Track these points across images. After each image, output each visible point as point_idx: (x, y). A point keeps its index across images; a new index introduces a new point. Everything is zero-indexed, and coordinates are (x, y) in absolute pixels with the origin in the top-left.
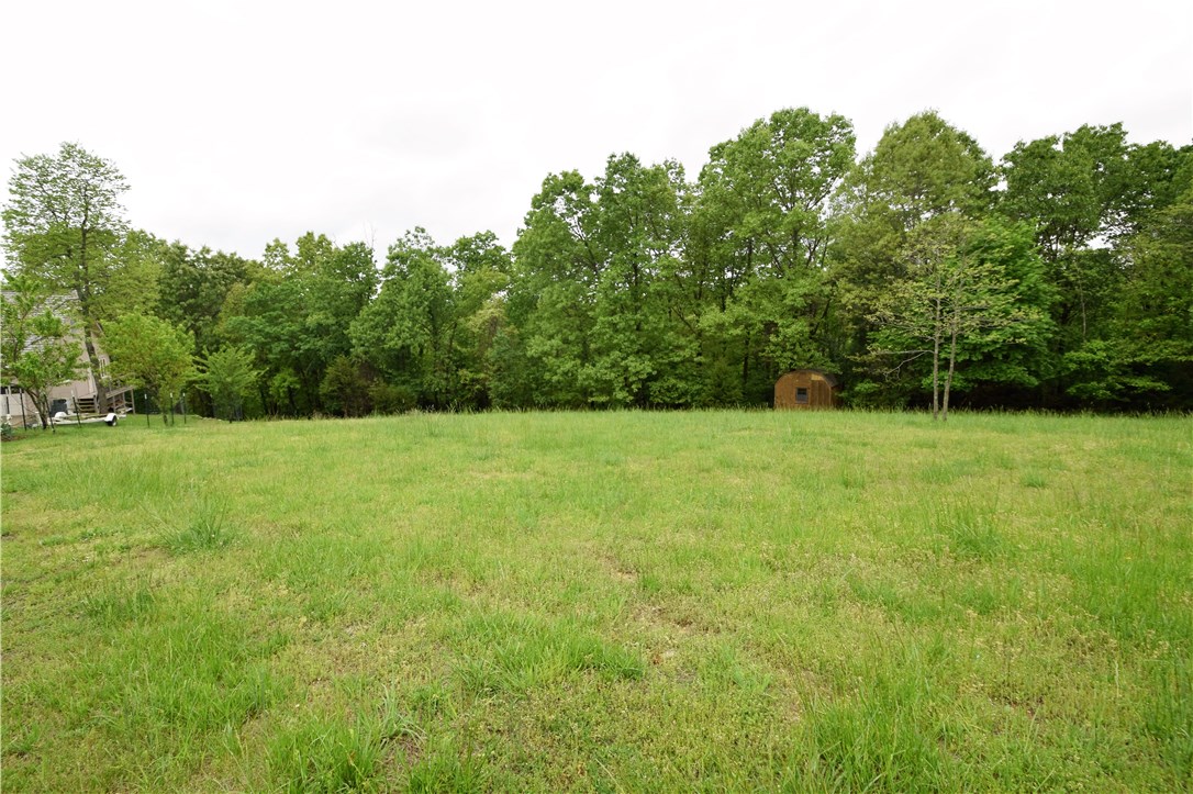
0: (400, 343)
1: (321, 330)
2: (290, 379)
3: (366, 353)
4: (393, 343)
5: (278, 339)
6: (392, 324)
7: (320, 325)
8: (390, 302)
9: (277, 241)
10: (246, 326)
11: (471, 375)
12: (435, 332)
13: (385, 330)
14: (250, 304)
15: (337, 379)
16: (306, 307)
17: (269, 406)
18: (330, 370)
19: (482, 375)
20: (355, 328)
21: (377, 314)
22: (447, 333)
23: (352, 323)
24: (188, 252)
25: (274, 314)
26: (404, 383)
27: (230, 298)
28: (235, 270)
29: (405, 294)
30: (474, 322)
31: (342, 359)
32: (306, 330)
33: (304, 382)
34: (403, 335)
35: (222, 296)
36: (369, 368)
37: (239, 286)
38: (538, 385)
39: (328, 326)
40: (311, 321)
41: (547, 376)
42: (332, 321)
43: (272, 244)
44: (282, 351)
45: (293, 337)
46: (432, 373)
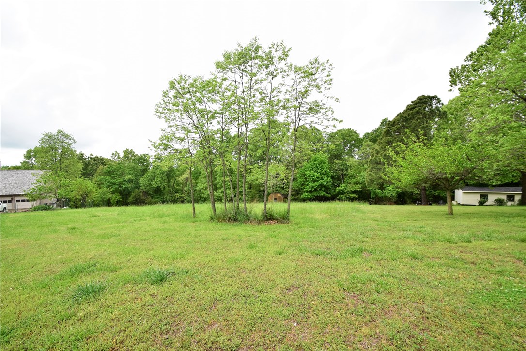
0: (157, 185)
1: (130, 181)
2: (118, 197)
3: (145, 188)
4: (154, 185)
5: (115, 184)
6: (154, 179)
7: (129, 179)
8: (154, 173)
9: (116, 152)
10: (104, 180)
11: (179, 195)
12: (169, 182)
13: (152, 181)
14: (105, 173)
15: (135, 197)
16: (125, 173)
18: (132, 194)
19: (183, 195)
20: (142, 181)
21: (149, 176)
22: (173, 181)
23: (141, 179)
24: (84, 156)
25: (114, 176)
26: (157, 198)
27: (98, 170)
28: (101, 161)
29: (159, 170)
30: (181, 179)
31: (136, 190)
32: (125, 181)
33: (122, 198)
34: (158, 183)
35: (96, 170)
36: (146, 193)
37: (101, 167)
38: (200, 198)
39: (133, 180)
40: (127, 177)
41: (203, 196)
42: (134, 178)
43: (114, 153)
44: (116, 188)
45: (120, 184)
46: (167, 195)
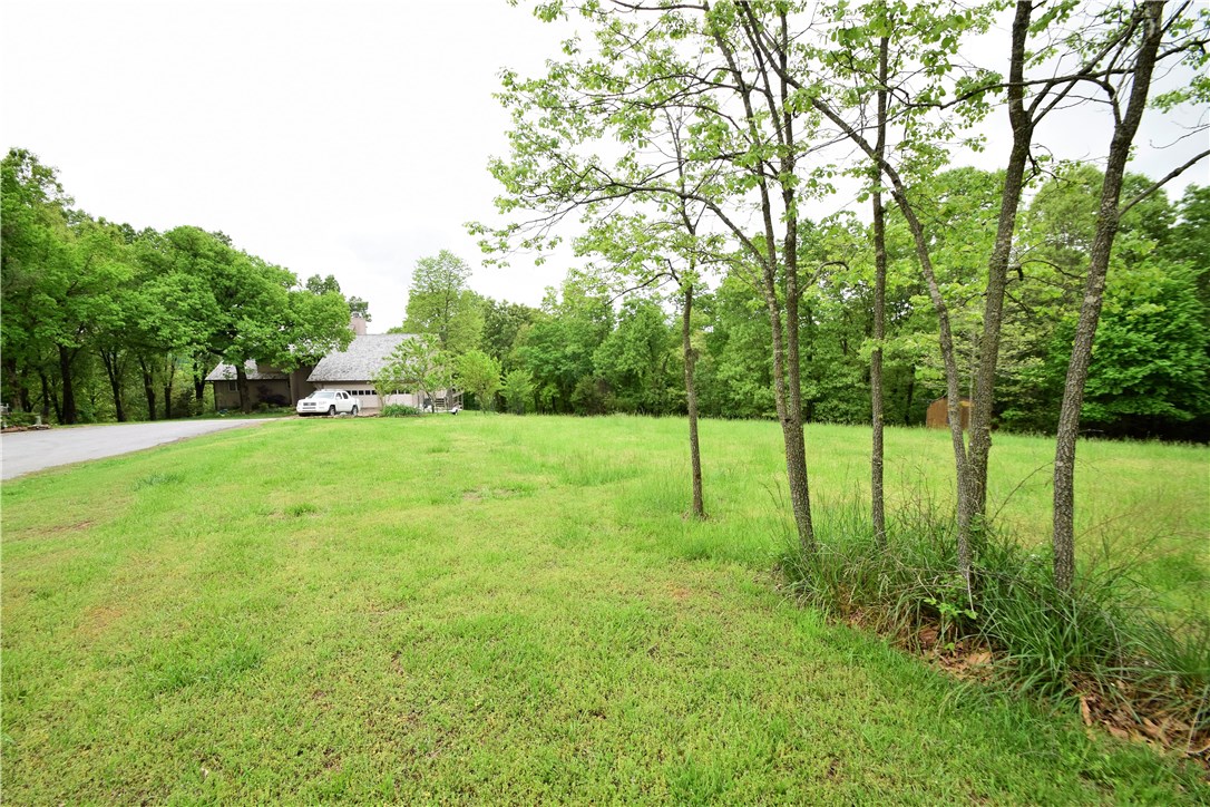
0: (627, 367)
1: (575, 357)
2: (554, 391)
3: (603, 374)
4: (622, 367)
5: (547, 362)
6: (622, 353)
7: (574, 353)
8: (622, 338)
9: (550, 294)
10: (528, 354)
11: (676, 392)
12: (654, 359)
13: (617, 357)
14: (531, 339)
15: (583, 391)
16: (567, 340)
17: (541, 408)
18: (578, 385)
19: (684, 393)
20: (598, 356)
21: (612, 346)
22: (663, 357)
23: (595, 352)
24: (496, 304)
25: (546, 345)
26: (629, 396)
27: (519, 335)
28: (524, 315)
29: (632, 332)
30: (681, 353)
31: (586, 378)
32: (565, 357)
33: (562, 392)
34: (629, 362)
35: (515, 333)
36: (606, 385)
37: (525, 326)
38: (726, 401)
39: (580, 354)
40: (569, 351)
41: (732, 395)
42: (582, 350)
43: (547, 296)
44: (549, 371)
45: (557, 361)
46: (649, 389)
